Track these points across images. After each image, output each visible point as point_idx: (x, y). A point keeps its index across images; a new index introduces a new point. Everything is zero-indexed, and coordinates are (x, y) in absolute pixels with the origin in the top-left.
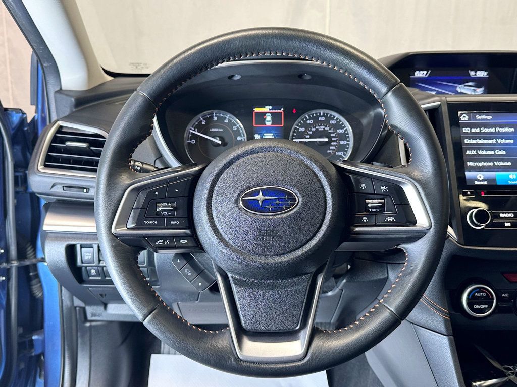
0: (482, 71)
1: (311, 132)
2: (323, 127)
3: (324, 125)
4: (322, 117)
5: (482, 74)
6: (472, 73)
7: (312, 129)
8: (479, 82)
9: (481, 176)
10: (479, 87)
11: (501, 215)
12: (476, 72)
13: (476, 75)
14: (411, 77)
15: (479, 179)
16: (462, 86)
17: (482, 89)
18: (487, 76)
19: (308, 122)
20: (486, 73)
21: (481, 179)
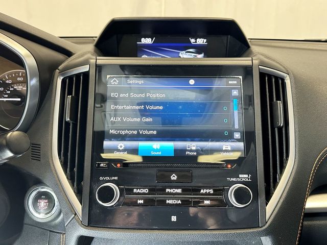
0: (201, 39)
1: (9, 92)
2: (21, 87)
3: (22, 85)
4: (20, 77)
5: (201, 41)
6: (193, 41)
7: (11, 89)
8: (199, 49)
9: (123, 145)
10: (200, 53)
11: (135, 191)
12: (196, 40)
13: (196, 42)
14: (138, 43)
15: (119, 148)
16: (184, 52)
17: (202, 55)
18: (206, 43)
19: (7, 82)
20: (205, 40)
21: (121, 149)
